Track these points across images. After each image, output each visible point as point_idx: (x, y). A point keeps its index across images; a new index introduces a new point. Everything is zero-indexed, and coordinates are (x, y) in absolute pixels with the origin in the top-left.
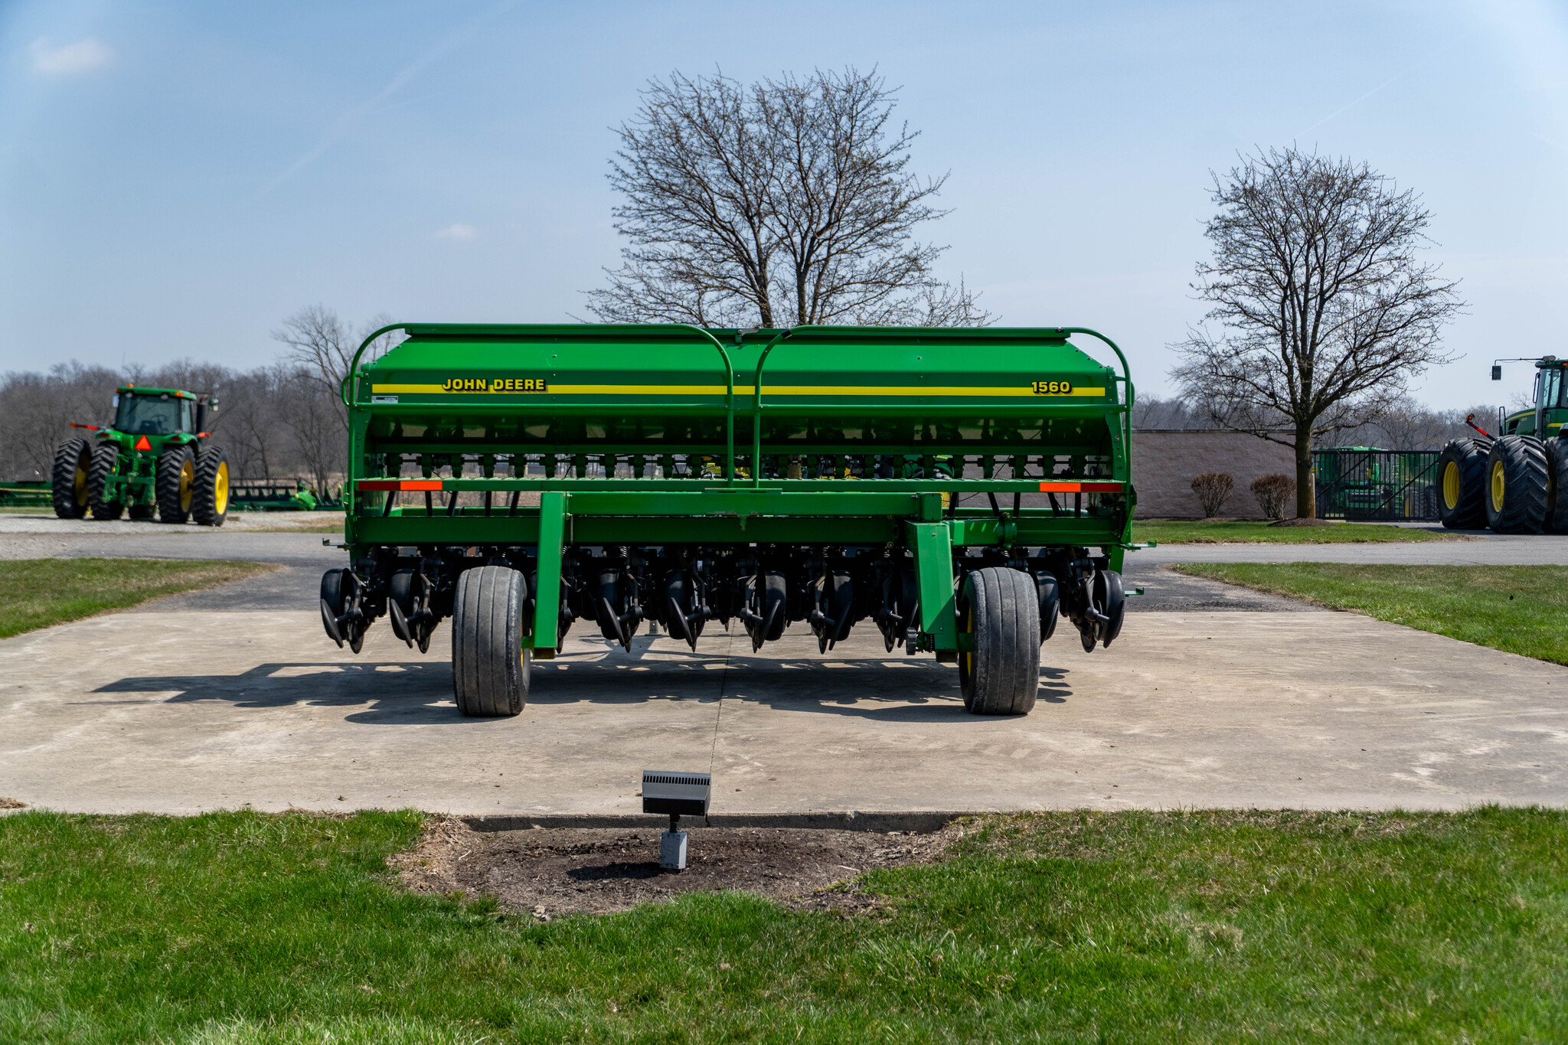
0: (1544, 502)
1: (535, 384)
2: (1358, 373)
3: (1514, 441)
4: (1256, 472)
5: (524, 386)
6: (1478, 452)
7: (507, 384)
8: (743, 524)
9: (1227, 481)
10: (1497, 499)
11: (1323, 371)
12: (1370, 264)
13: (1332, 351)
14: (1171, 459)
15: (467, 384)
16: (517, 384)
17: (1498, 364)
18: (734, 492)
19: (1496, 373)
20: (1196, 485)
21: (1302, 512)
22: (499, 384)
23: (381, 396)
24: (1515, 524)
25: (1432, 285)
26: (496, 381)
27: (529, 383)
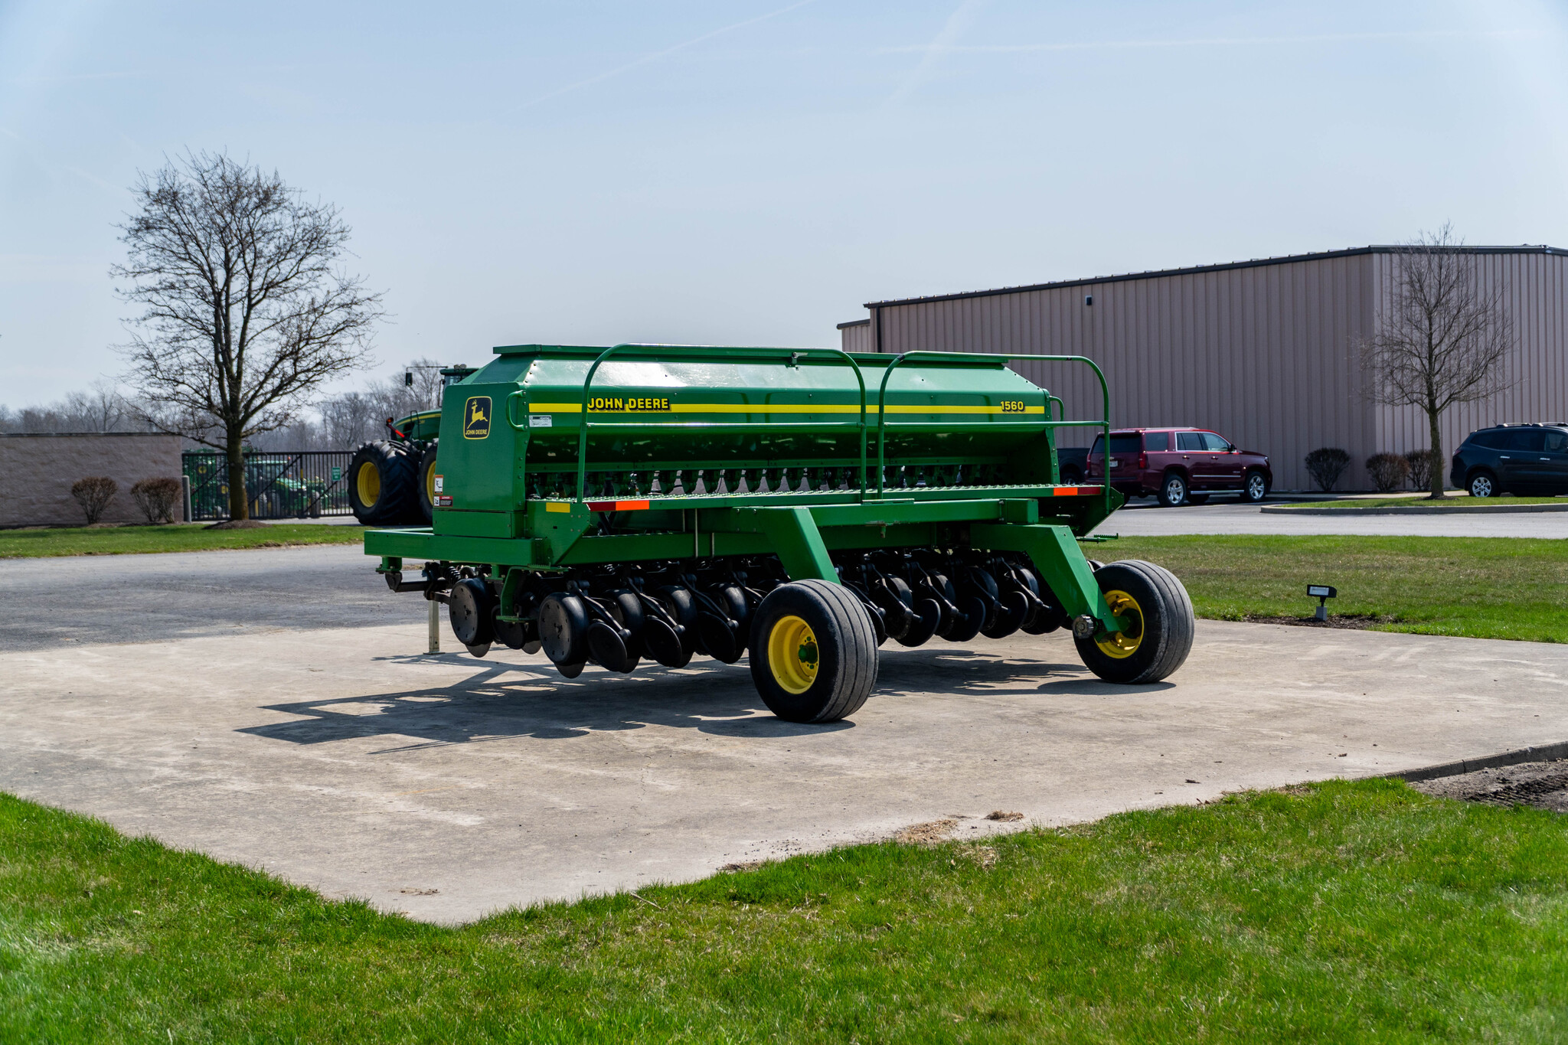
1: (661, 403)
4: (131, 476)
5: (652, 405)
6: (396, 453)
7: (639, 403)
8: (884, 532)
9: (108, 485)
12: (298, 273)
13: (259, 354)
14: (43, 464)
15: (607, 403)
16: (647, 403)
17: (410, 371)
18: (882, 502)
19: (409, 379)
20: (76, 490)
21: (236, 513)
22: (632, 402)
23: (538, 415)
25: (360, 295)
26: (630, 400)
27: (656, 403)
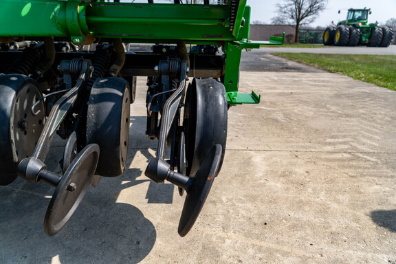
0: (347, 40)
2: (311, 11)
3: (343, 26)
6: (333, 29)
10: (337, 39)
11: (303, 11)
13: (306, 6)
19: (339, 12)
21: (296, 41)
24: (341, 44)
